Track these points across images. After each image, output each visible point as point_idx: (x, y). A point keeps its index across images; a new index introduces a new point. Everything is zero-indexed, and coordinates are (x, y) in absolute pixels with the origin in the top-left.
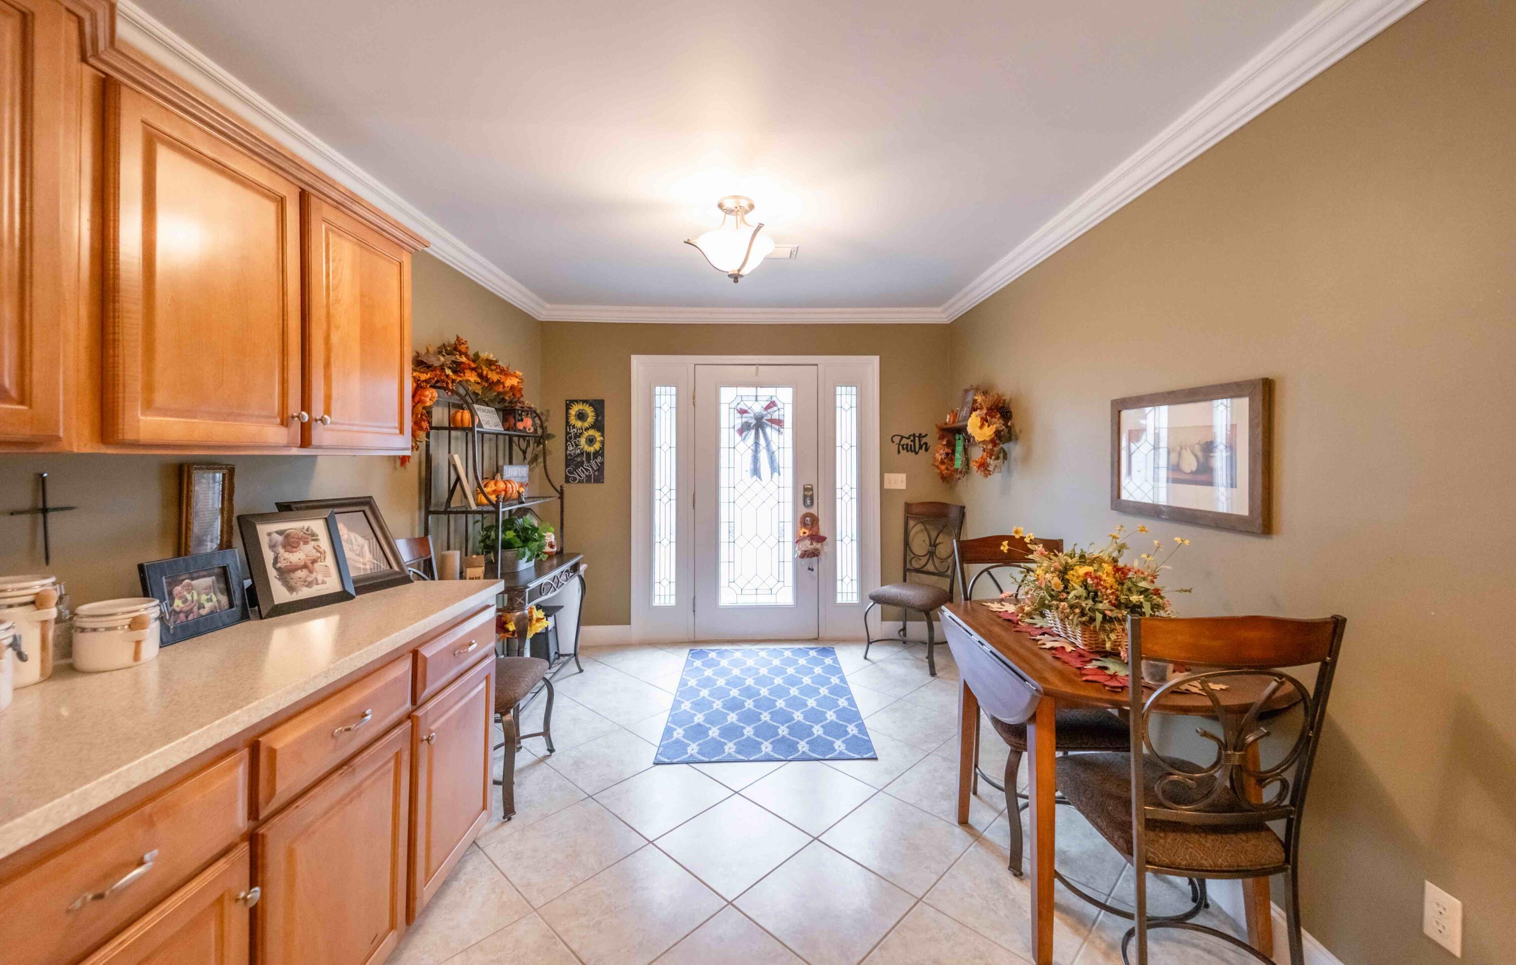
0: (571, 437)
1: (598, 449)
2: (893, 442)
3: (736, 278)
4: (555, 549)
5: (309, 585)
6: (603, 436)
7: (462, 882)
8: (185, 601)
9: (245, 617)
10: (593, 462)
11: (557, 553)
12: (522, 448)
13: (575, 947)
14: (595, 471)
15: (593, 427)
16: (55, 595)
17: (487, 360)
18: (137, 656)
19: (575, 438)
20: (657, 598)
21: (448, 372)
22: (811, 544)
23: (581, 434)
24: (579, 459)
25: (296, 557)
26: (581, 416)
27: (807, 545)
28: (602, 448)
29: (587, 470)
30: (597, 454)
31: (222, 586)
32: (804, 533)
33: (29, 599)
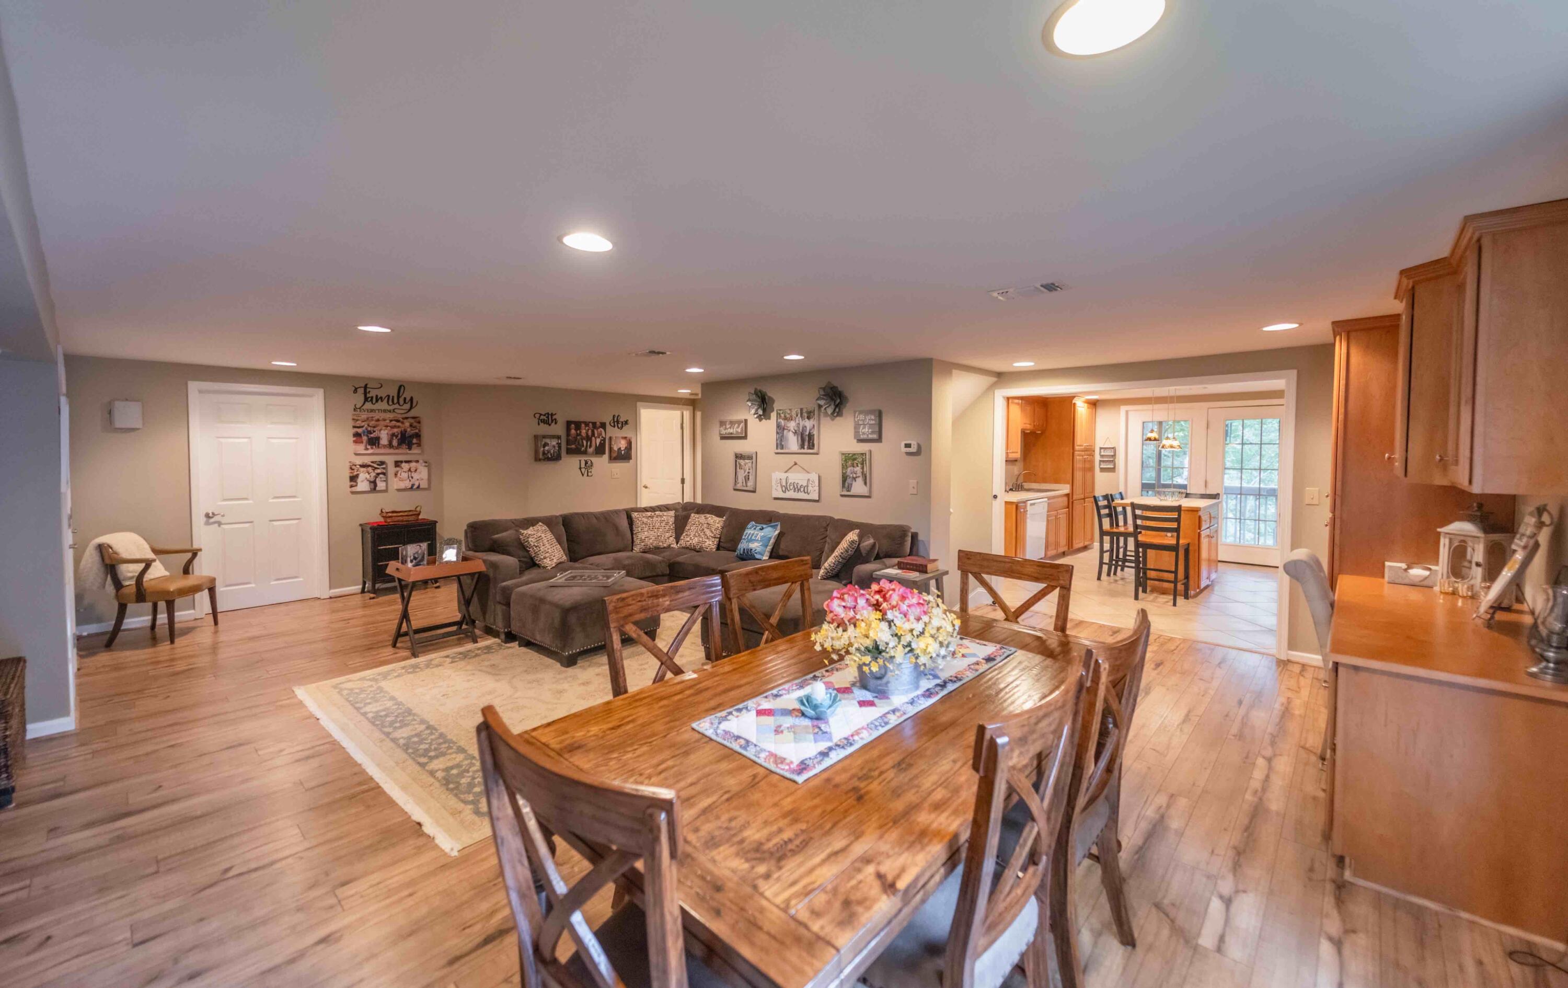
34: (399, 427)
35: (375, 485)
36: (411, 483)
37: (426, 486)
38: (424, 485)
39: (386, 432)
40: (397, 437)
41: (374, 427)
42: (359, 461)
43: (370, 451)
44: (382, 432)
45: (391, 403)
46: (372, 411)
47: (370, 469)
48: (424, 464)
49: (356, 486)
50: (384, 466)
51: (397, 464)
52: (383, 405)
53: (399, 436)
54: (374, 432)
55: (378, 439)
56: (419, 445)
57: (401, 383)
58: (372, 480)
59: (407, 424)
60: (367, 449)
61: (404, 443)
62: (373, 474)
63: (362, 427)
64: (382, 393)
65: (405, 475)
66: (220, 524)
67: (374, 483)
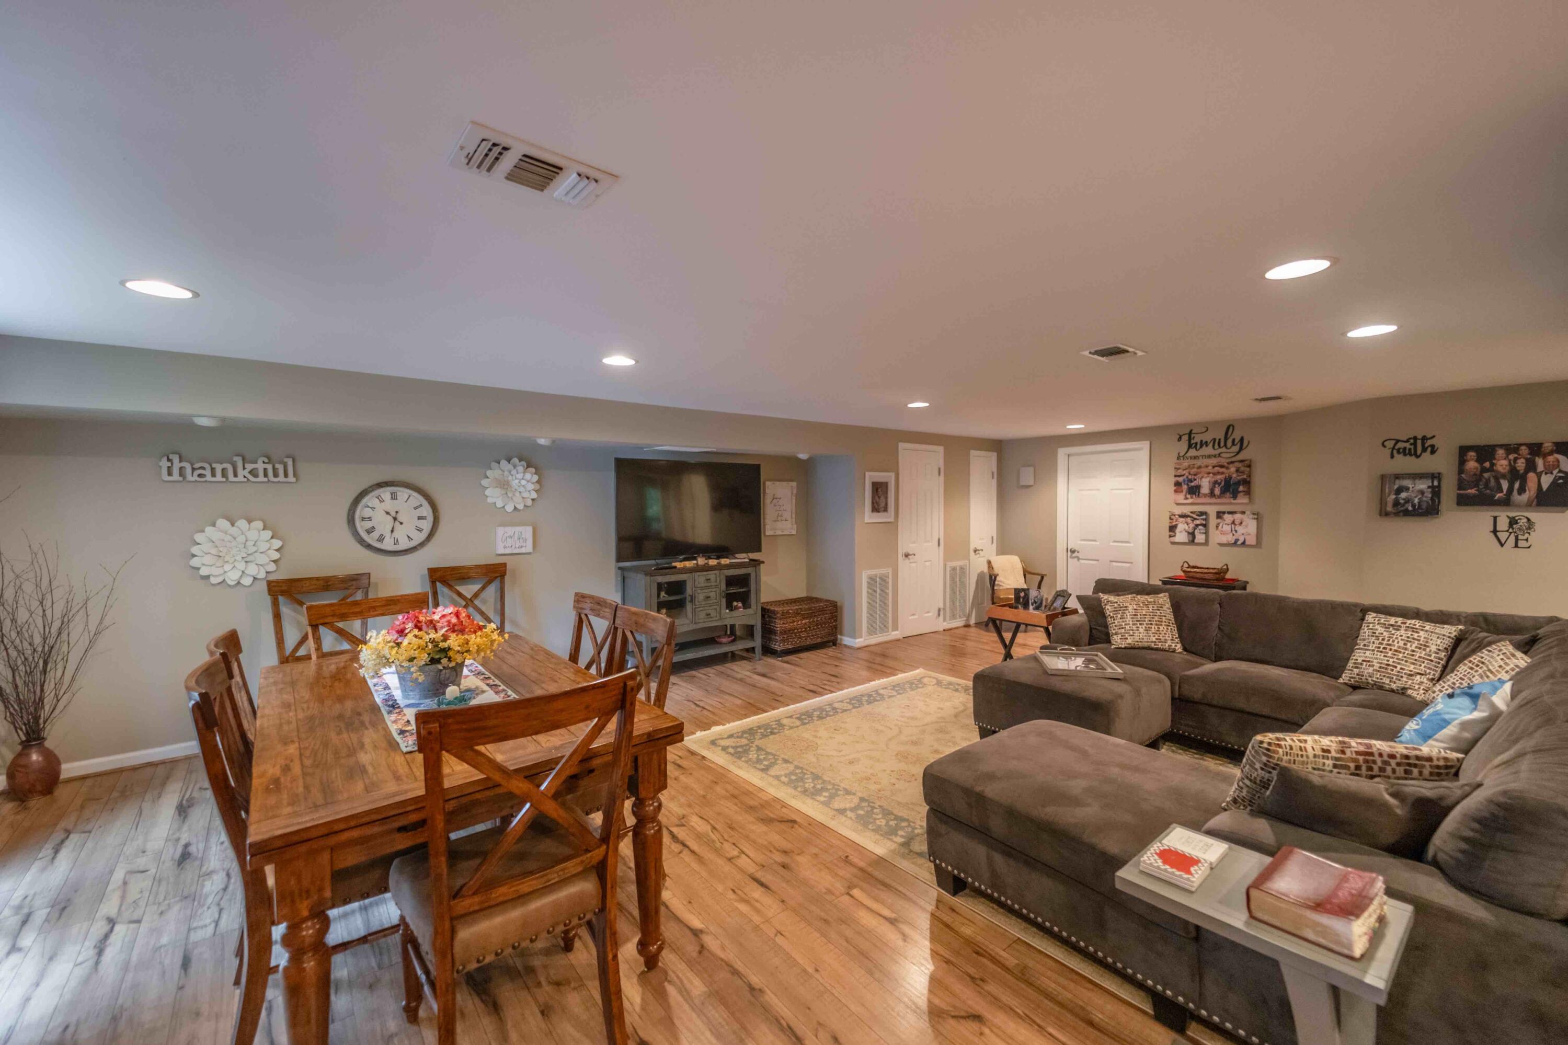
34: (1223, 473)
35: (1194, 537)
36: (1234, 538)
37: (1254, 543)
38: (1251, 540)
39: (1208, 480)
40: (1219, 484)
41: (1195, 475)
42: (1178, 510)
43: (1190, 501)
44: (1203, 479)
45: (1216, 446)
46: (1195, 458)
47: (1189, 520)
48: (1252, 516)
49: (1174, 536)
50: (1204, 517)
51: (1220, 515)
52: (1208, 450)
53: (1223, 483)
54: (1195, 480)
55: (1198, 487)
56: (1248, 493)
57: (1231, 423)
58: (1191, 531)
59: (1233, 469)
60: (1186, 498)
61: (1229, 491)
62: (1192, 526)
63: (1183, 475)
64: (1207, 437)
65: (1227, 528)
66: (1079, 559)
67: (1192, 535)
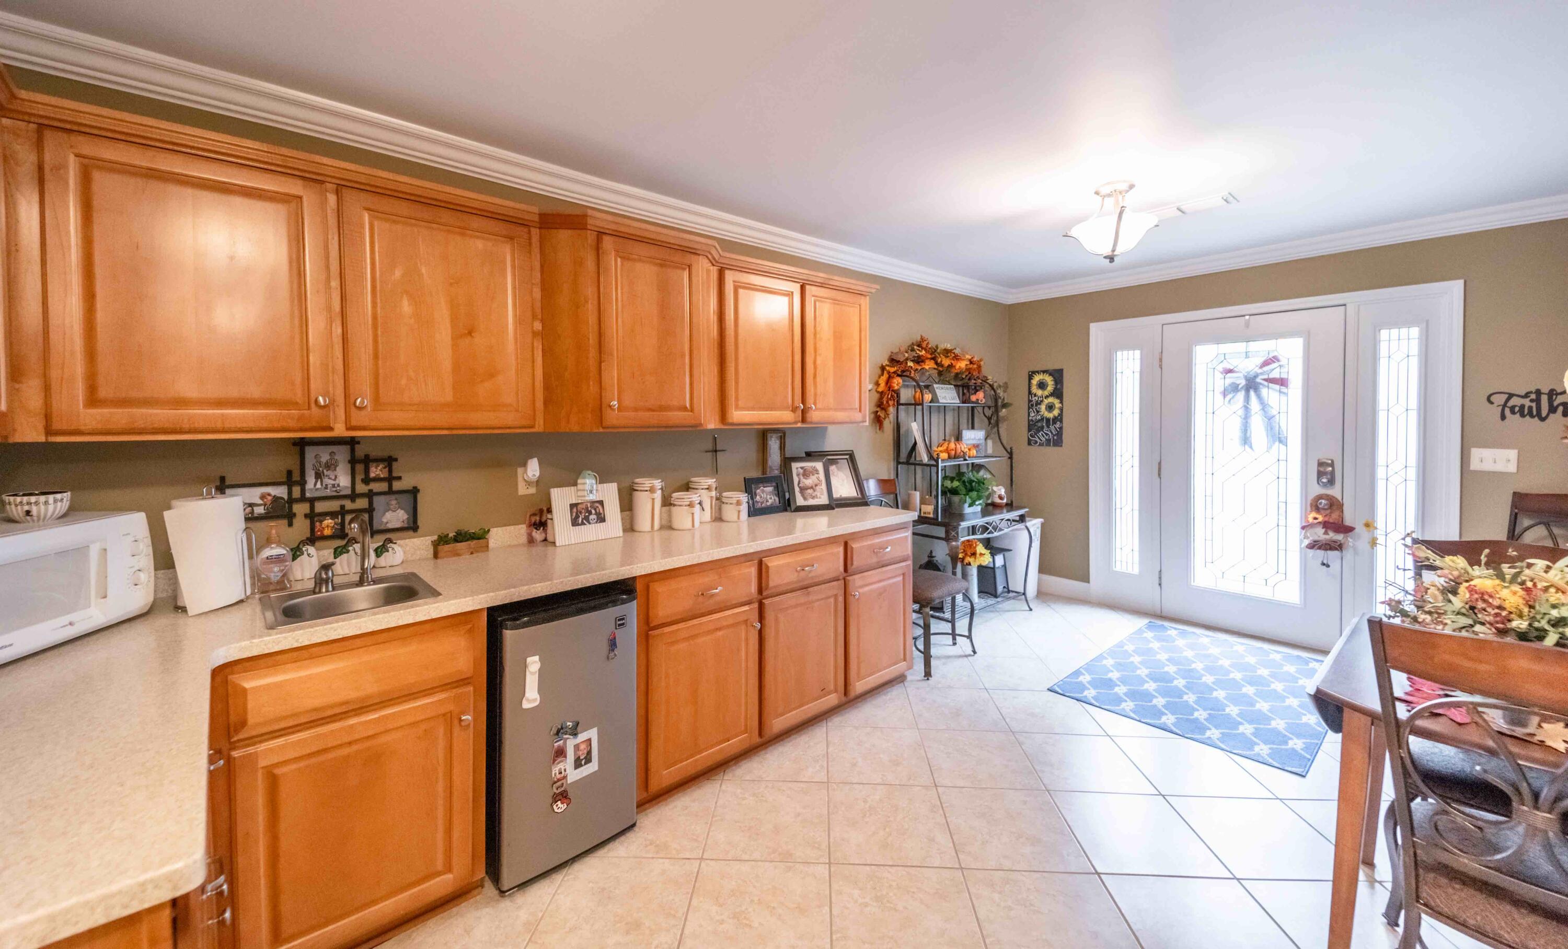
0: (1033, 405)
1: (1057, 415)
2: (1492, 403)
3: (1111, 259)
4: (1005, 501)
5: (813, 498)
6: (1061, 402)
7: (888, 697)
8: (761, 497)
9: (786, 510)
10: (1052, 427)
11: (1007, 504)
12: (987, 415)
13: (930, 756)
14: (1054, 435)
15: (1052, 395)
16: (714, 486)
17: (945, 349)
18: (739, 518)
19: (1036, 405)
20: (1118, 564)
21: (910, 364)
22: (1326, 533)
23: (1042, 401)
24: (1039, 424)
25: (808, 482)
26: (1042, 385)
27: (1319, 534)
28: (1061, 415)
29: (1047, 434)
30: (1055, 420)
31: (776, 492)
32: (1315, 518)
33: (707, 487)
